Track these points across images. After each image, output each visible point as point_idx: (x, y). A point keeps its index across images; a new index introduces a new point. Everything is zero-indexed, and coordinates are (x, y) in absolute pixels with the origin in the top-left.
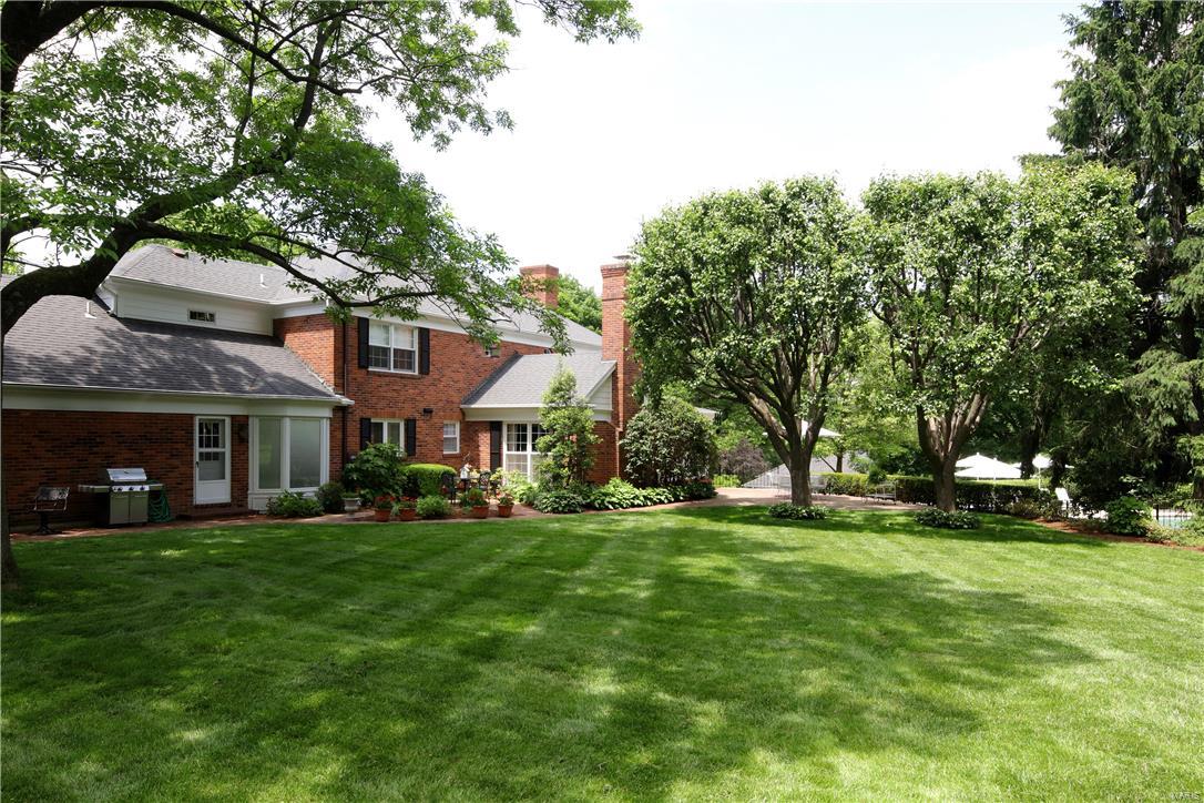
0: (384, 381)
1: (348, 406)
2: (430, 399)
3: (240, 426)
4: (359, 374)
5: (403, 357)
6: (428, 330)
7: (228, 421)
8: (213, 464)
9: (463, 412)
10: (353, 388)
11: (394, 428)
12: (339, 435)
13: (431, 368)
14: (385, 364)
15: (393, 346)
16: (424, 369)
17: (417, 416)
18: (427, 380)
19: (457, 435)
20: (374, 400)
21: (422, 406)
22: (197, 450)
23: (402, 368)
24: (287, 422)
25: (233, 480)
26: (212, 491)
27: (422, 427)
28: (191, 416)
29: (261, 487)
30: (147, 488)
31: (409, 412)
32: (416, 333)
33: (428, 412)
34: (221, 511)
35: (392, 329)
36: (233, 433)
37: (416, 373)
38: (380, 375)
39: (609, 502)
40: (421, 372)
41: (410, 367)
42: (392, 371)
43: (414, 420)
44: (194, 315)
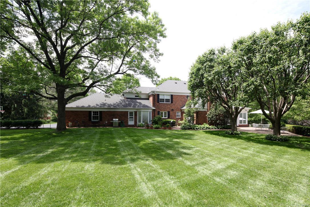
0: (163, 105)
1: (155, 109)
2: (173, 108)
3: (136, 113)
4: (158, 104)
5: (167, 100)
6: (172, 95)
7: (134, 112)
8: (132, 119)
9: (181, 110)
10: (156, 106)
11: (165, 113)
12: (153, 114)
13: (173, 102)
14: (164, 102)
15: (165, 98)
16: (172, 102)
17: (170, 111)
18: (172, 104)
19: (180, 114)
20: (161, 108)
21: (171, 109)
22: (129, 116)
23: (167, 102)
24: (142, 112)
25: (135, 121)
26: (131, 123)
27: (171, 113)
28: (128, 111)
29: (139, 122)
30: (118, 122)
31: (168, 110)
32: (170, 96)
33: (173, 110)
34: (132, 126)
35: (165, 95)
36: (135, 114)
37: (170, 103)
38: (162, 104)
39: (196, 128)
40: (171, 103)
41: (169, 102)
42: (165, 103)
43: (169, 112)
44: (136, 96)
